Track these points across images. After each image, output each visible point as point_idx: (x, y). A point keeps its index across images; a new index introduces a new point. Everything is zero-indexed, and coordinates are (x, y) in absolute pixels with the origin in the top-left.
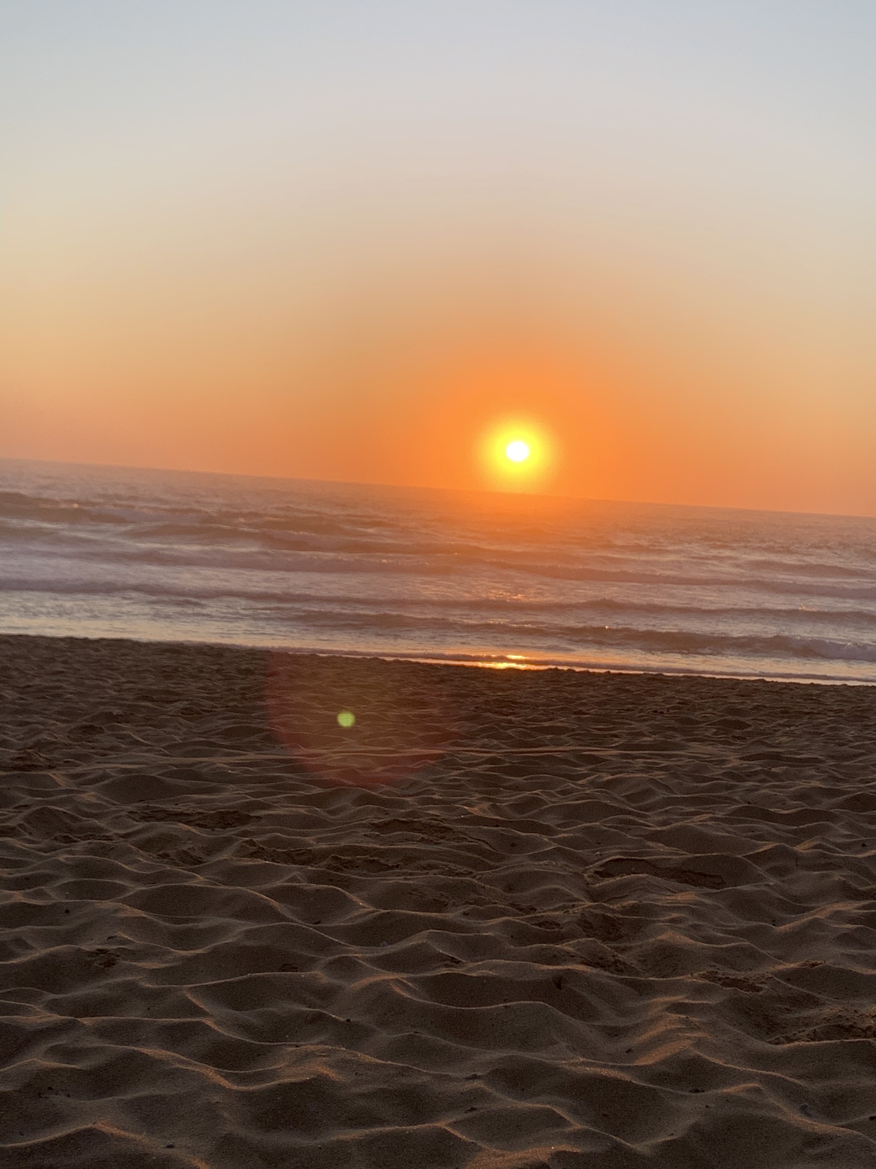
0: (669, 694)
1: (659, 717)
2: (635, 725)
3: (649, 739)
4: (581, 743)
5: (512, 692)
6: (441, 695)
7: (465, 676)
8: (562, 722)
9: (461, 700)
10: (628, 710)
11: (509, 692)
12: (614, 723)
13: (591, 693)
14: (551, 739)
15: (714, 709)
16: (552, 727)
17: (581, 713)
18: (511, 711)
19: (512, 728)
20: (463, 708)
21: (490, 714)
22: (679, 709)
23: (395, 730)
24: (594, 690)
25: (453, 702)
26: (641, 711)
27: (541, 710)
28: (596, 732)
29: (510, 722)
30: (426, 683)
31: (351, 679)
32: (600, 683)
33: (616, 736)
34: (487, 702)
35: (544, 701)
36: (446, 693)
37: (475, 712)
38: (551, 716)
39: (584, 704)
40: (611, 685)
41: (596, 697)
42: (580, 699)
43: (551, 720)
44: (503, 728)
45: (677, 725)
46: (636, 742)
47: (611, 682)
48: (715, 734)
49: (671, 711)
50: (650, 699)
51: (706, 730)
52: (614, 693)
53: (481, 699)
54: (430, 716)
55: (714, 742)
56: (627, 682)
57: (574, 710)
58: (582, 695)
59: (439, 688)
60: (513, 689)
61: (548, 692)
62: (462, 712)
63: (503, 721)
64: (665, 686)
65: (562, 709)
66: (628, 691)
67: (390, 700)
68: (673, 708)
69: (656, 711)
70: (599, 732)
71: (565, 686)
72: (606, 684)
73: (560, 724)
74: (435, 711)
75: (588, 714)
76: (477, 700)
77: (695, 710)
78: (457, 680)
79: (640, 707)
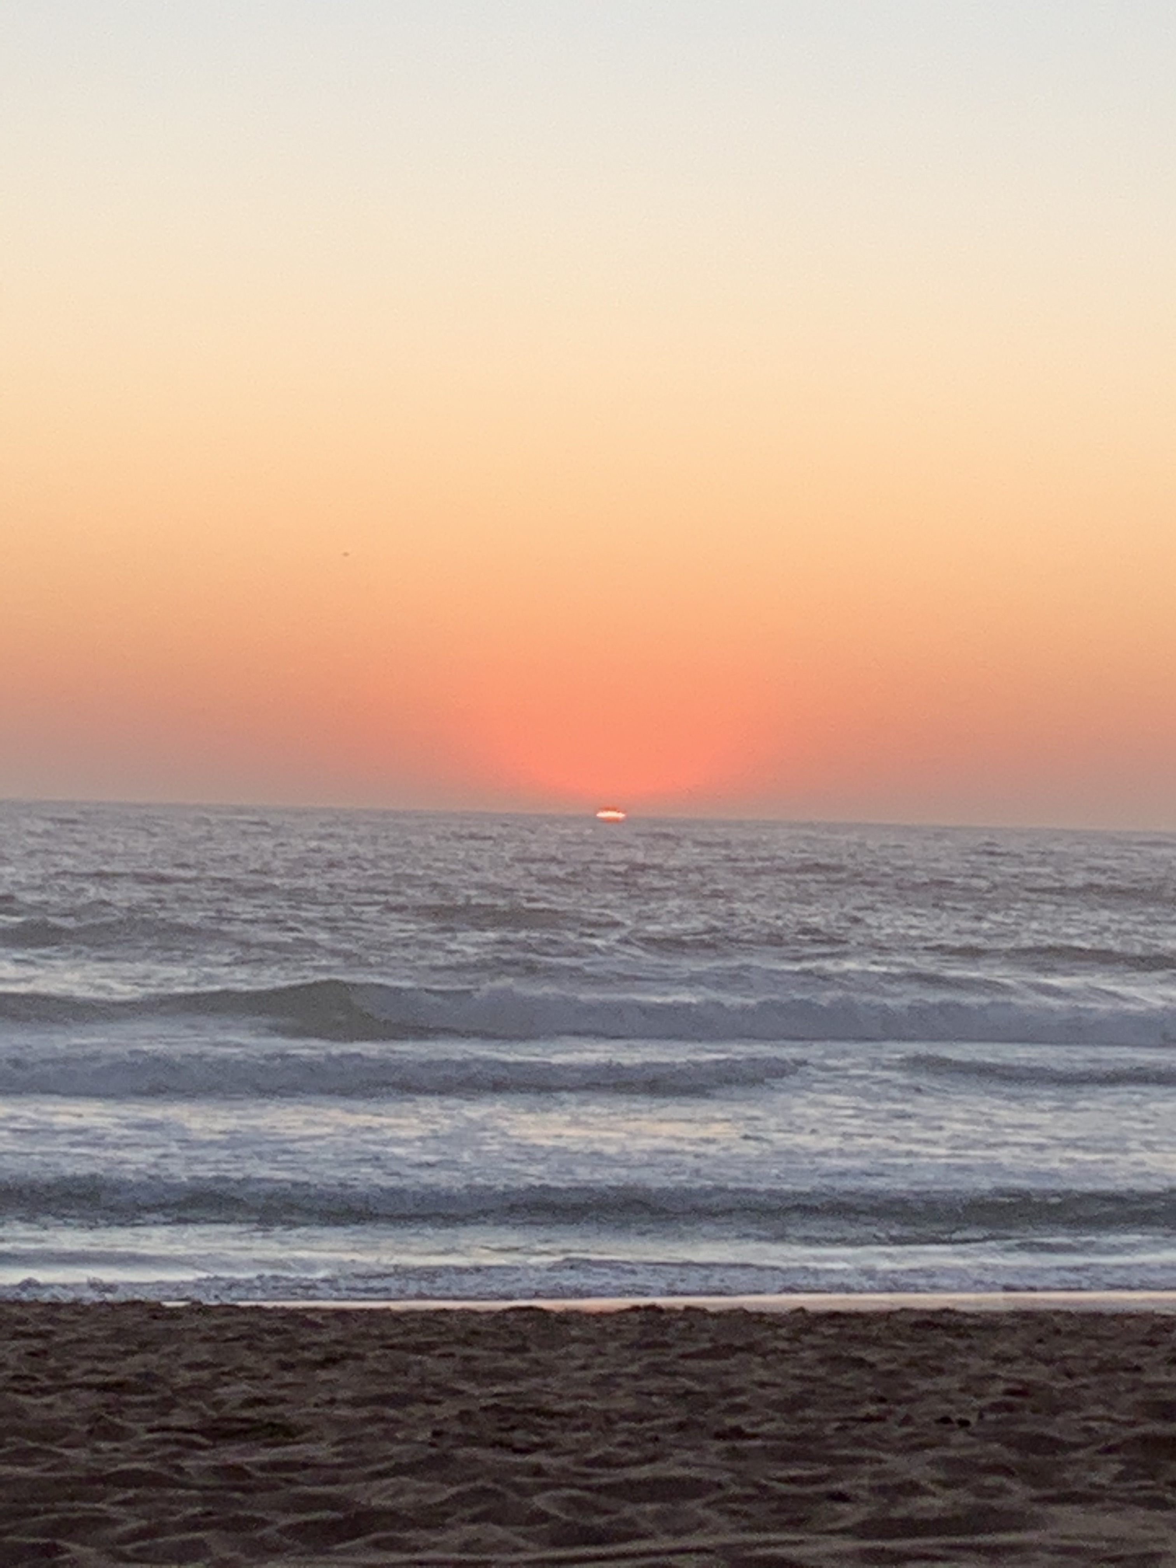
0: (977, 1365)
1: (959, 1437)
2: (895, 1462)
3: (938, 1503)
4: (745, 1522)
5: (536, 1381)
6: (332, 1402)
7: (395, 1341)
8: (685, 1464)
9: (391, 1412)
10: (869, 1419)
11: (523, 1386)
12: (833, 1461)
13: (762, 1375)
14: (659, 1517)
15: (1110, 1407)
16: (657, 1481)
17: (738, 1433)
18: (536, 1439)
19: (545, 1487)
20: (399, 1435)
21: (475, 1451)
22: (1009, 1408)
23: (209, 1514)
24: (766, 1366)
25: (371, 1420)
26: (906, 1421)
27: (624, 1430)
28: (783, 1488)
29: (538, 1471)
30: (285, 1366)
31: (69, 1368)
32: (783, 1345)
33: (841, 1497)
34: (464, 1416)
35: (629, 1404)
36: (348, 1394)
37: (433, 1445)
38: (651, 1448)
39: (741, 1409)
40: (813, 1347)
41: (774, 1385)
42: (732, 1392)
43: (652, 1460)
44: (521, 1490)
45: (1011, 1456)
46: (898, 1512)
47: (807, 1339)
48: (1119, 1477)
49: (990, 1417)
50: (924, 1385)
51: (1093, 1468)
52: (821, 1371)
53: (447, 1409)
54: (305, 1466)
55: (1121, 1504)
56: (853, 1338)
57: (716, 1428)
58: (735, 1382)
59: (324, 1383)
60: (536, 1374)
61: (636, 1377)
62: (396, 1449)
63: (516, 1469)
64: (961, 1344)
65: (681, 1427)
66: (860, 1363)
67: (185, 1423)
68: (995, 1407)
69: (946, 1420)
70: (793, 1489)
71: (684, 1356)
72: (797, 1345)
73: (679, 1472)
74: (321, 1452)
75: (754, 1436)
76: (435, 1409)
77: (1055, 1410)
78: (370, 1354)
79: (902, 1410)
